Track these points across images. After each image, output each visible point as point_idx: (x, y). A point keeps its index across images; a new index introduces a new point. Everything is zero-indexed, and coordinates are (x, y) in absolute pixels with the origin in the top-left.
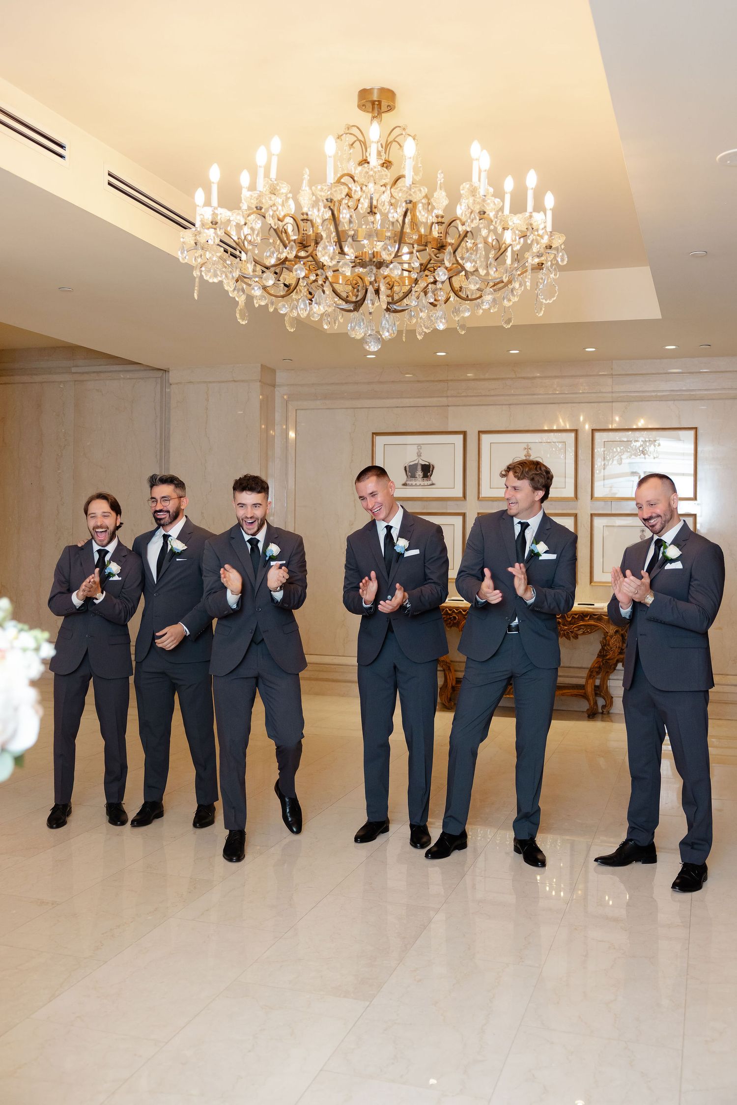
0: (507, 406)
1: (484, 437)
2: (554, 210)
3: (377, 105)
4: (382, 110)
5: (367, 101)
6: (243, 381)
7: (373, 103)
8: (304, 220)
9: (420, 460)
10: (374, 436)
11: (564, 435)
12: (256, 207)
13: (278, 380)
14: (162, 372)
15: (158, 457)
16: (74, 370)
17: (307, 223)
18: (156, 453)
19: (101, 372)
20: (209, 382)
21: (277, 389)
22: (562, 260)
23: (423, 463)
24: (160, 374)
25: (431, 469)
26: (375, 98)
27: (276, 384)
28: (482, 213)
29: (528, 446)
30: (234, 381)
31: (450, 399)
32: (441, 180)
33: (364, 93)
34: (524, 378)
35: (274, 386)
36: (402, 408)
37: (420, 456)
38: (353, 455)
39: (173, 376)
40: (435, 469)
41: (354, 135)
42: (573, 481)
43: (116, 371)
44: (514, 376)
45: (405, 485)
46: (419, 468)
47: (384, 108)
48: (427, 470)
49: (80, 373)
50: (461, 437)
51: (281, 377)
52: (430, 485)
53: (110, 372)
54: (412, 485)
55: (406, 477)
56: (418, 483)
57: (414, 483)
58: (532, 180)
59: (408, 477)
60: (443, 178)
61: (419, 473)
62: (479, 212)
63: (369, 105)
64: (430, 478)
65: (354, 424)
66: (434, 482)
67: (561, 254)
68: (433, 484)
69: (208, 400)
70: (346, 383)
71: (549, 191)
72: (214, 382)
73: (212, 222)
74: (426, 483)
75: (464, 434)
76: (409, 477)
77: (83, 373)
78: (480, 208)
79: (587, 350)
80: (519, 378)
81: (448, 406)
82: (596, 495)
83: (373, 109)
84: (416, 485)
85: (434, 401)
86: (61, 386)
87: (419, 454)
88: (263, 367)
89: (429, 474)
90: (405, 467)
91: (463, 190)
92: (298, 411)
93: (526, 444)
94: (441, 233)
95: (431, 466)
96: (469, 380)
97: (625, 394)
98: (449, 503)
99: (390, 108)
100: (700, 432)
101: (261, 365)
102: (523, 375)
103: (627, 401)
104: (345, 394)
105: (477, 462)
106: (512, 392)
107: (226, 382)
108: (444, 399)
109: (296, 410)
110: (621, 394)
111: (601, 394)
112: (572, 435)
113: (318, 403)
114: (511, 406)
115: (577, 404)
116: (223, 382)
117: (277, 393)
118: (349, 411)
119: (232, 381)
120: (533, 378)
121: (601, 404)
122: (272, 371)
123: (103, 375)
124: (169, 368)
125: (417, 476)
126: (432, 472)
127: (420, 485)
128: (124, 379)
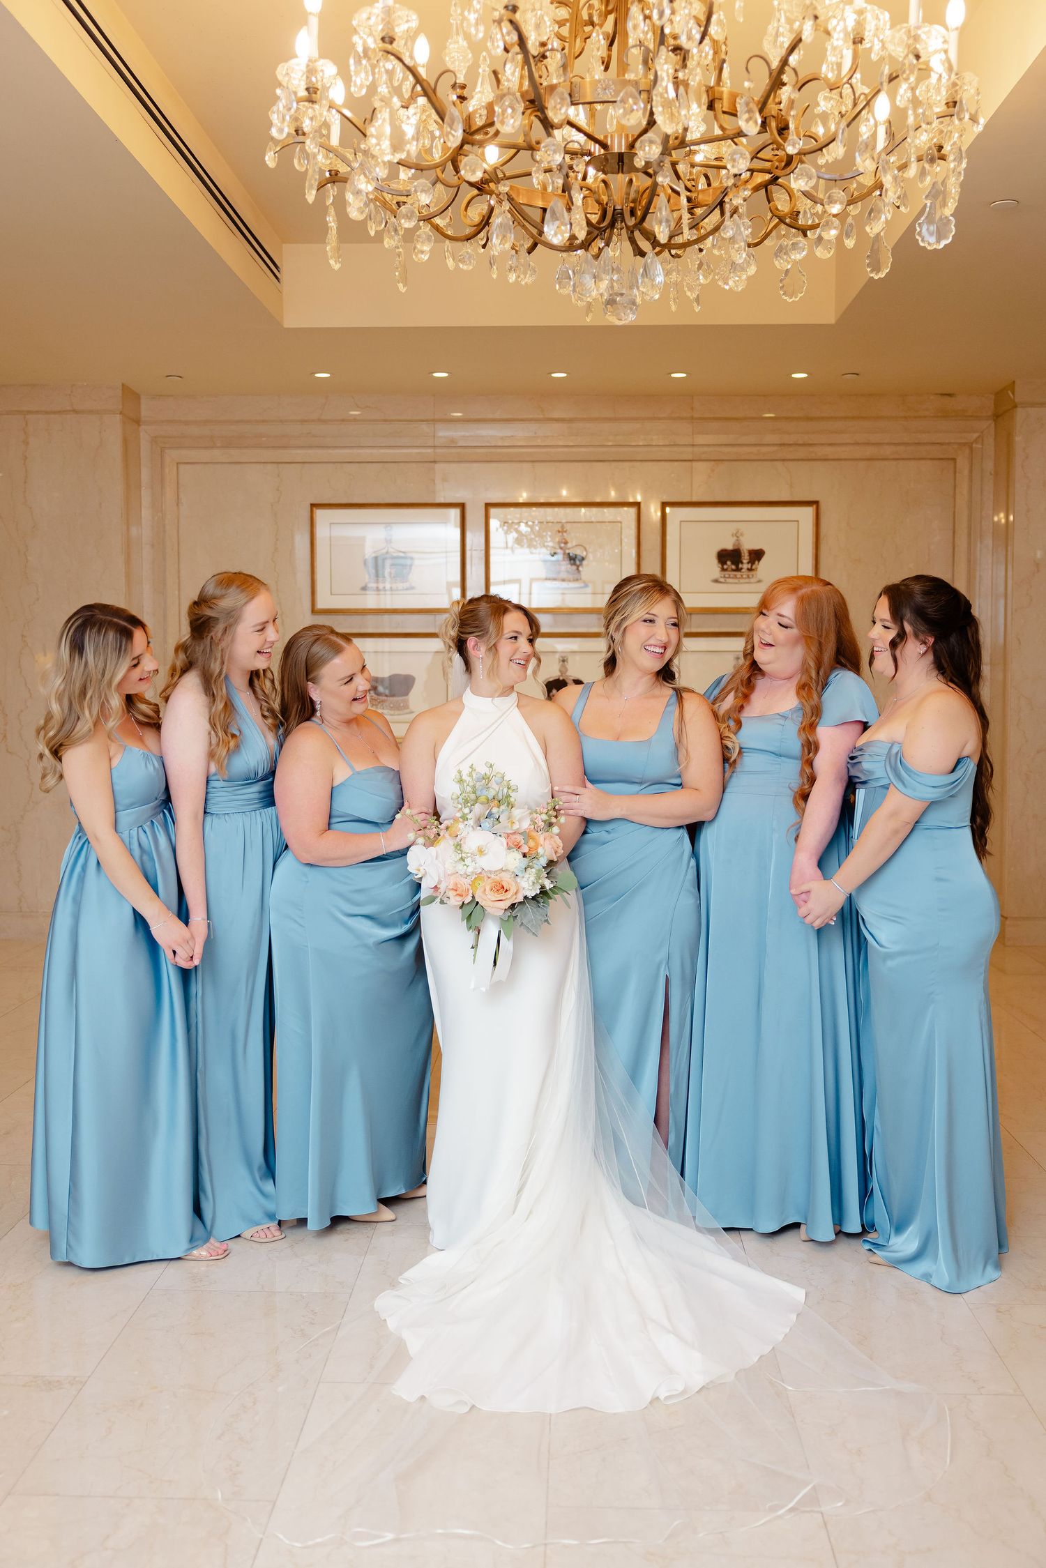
0: (530, 465)
1: (495, 513)
6: (91, 412)
9: (390, 548)
10: (315, 508)
11: (620, 510)
13: (144, 413)
20: (29, 412)
21: (143, 427)
23: (395, 553)
25: (408, 564)
27: (142, 419)
29: (563, 527)
30: (75, 412)
31: (439, 451)
35: (138, 422)
36: (357, 464)
37: (390, 542)
38: (277, 540)
40: (415, 563)
44: (541, 416)
45: (363, 588)
46: (388, 561)
48: (401, 565)
50: (457, 512)
51: (147, 408)
52: (407, 589)
54: (376, 589)
55: (367, 576)
56: (387, 586)
57: (380, 586)
64: (407, 578)
65: (278, 490)
66: (414, 584)
68: (412, 588)
69: (26, 443)
70: (263, 421)
72: (37, 412)
74: (401, 586)
75: (462, 506)
80: (550, 418)
81: (435, 462)
84: (383, 589)
85: (411, 453)
87: (387, 539)
88: (124, 389)
89: (405, 571)
90: (365, 560)
92: (181, 467)
93: (560, 525)
95: (409, 559)
97: (714, 450)
100: (825, 507)
101: (123, 385)
102: (556, 415)
103: (714, 460)
104: (264, 439)
105: (483, 552)
106: (539, 442)
107: (59, 412)
108: (430, 451)
109: (177, 463)
110: (706, 449)
111: (675, 449)
112: (632, 511)
113: (217, 454)
114: (536, 464)
115: (639, 463)
116: (55, 413)
117: (142, 435)
118: (269, 467)
119: (70, 411)
120: (571, 420)
121: (676, 463)
122: (137, 397)
125: (386, 574)
126: (410, 567)
127: (391, 589)
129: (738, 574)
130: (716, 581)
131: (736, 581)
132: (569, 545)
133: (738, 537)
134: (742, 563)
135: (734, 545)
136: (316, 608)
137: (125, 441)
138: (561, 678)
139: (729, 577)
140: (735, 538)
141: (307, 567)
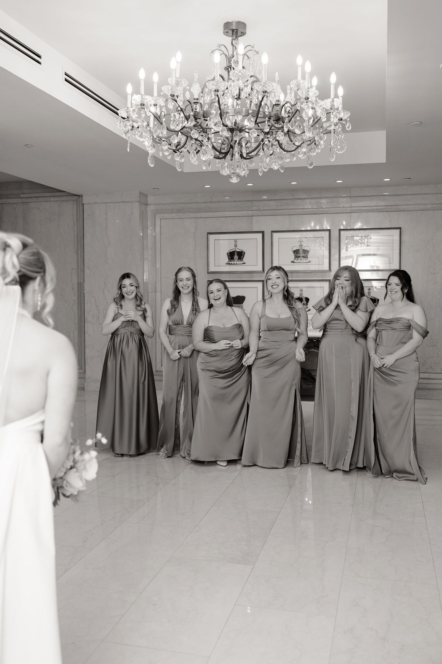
0: (288, 216)
1: (275, 235)
2: (343, 97)
3: (235, 32)
4: (238, 36)
5: (229, 30)
6: (129, 202)
7: (233, 30)
8: (196, 103)
9: (236, 249)
10: (209, 234)
11: (323, 233)
12: (171, 95)
13: (149, 201)
14: (77, 197)
15: (76, 249)
16: (22, 196)
17: (197, 104)
18: (75, 246)
19: (39, 197)
20: (108, 203)
21: (149, 206)
22: (348, 127)
23: (238, 250)
24: (76, 198)
25: (243, 254)
26: (234, 28)
27: (148, 203)
28: (307, 99)
30: (123, 202)
31: (254, 212)
32: (277, 79)
33: (227, 25)
34: (298, 199)
35: (147, 205)
36: (224, 218)
37: (236, 246)
38: (195, 246)
39: (85, 200)
40: (245, 254)
41: (222, 51)
42: (328, 260)
43: (48, 196)
44: (292, 198)
45: (227, 264)
46: (236, 253)
47: (239, 34)
48: (241, 255)
49: (25, 198)
50: (261, 235)
51: (150, 199)
53: (45, 197)
54: (232, 264)
55: (228, 259)
56: (235, 263)
57: (233, 263)
58: (333, 79)
60: (278, 77)
61: (236, 257)
62: (305, 98)
63: (230, 32)
64: (243, 260)
65: (196, 228)
66: (245, 262)
67: (348, 124)
68: (244, 263)
69: (107, 214)
70: (191, 203)
71: (340, 86)
72: (110, 203)
73: (141, 104)
74: (240, 262)
75: (263, 233)
76: (230, 259)
77: (28, 198)
78: (306, 96)
79: (337, 181)
80: (296, 199)
81: (253, 216)
83: (233, 34)
85: (244, 213)
86: (14, 206)
87: (236, 245)
88: (141, 193)
89: (242, 257)
90: (228, 253)
91: (292, 85)
92: (162, 220)
93: (300, 239)
94: (278, 111)
95: (243, 252)
96: (265, 200)
97: (359, 208)
98: (254, 274)
99: (243, 34)
100: (403, 230)
101: (140, 192)
103: (359, 212)
104: (191, 209)
105: (271, 250)
107: (118, 203)
108: (251, 212)
109: (160, 219)
110: (356, 208)
111: (344, 209)
112: (328, 233)
113: (174, 215)
114: (291, 216)
115: (330, 214)
116: (116, 203)
117: (148, 209)
118: (193, 219)
119: (121, 202)
120: (303, 199)
121: (344, 214)
122: (145, 195)
123: (40, 199)
124: (82, 194)
125: (235, 258)
126: (244, 256)
127: (237, 264)
128: (53, 201)
132: (303, 247)
136: (209, 271)
137: (141, 212)
138: (300, 297)
141: (206, 256)
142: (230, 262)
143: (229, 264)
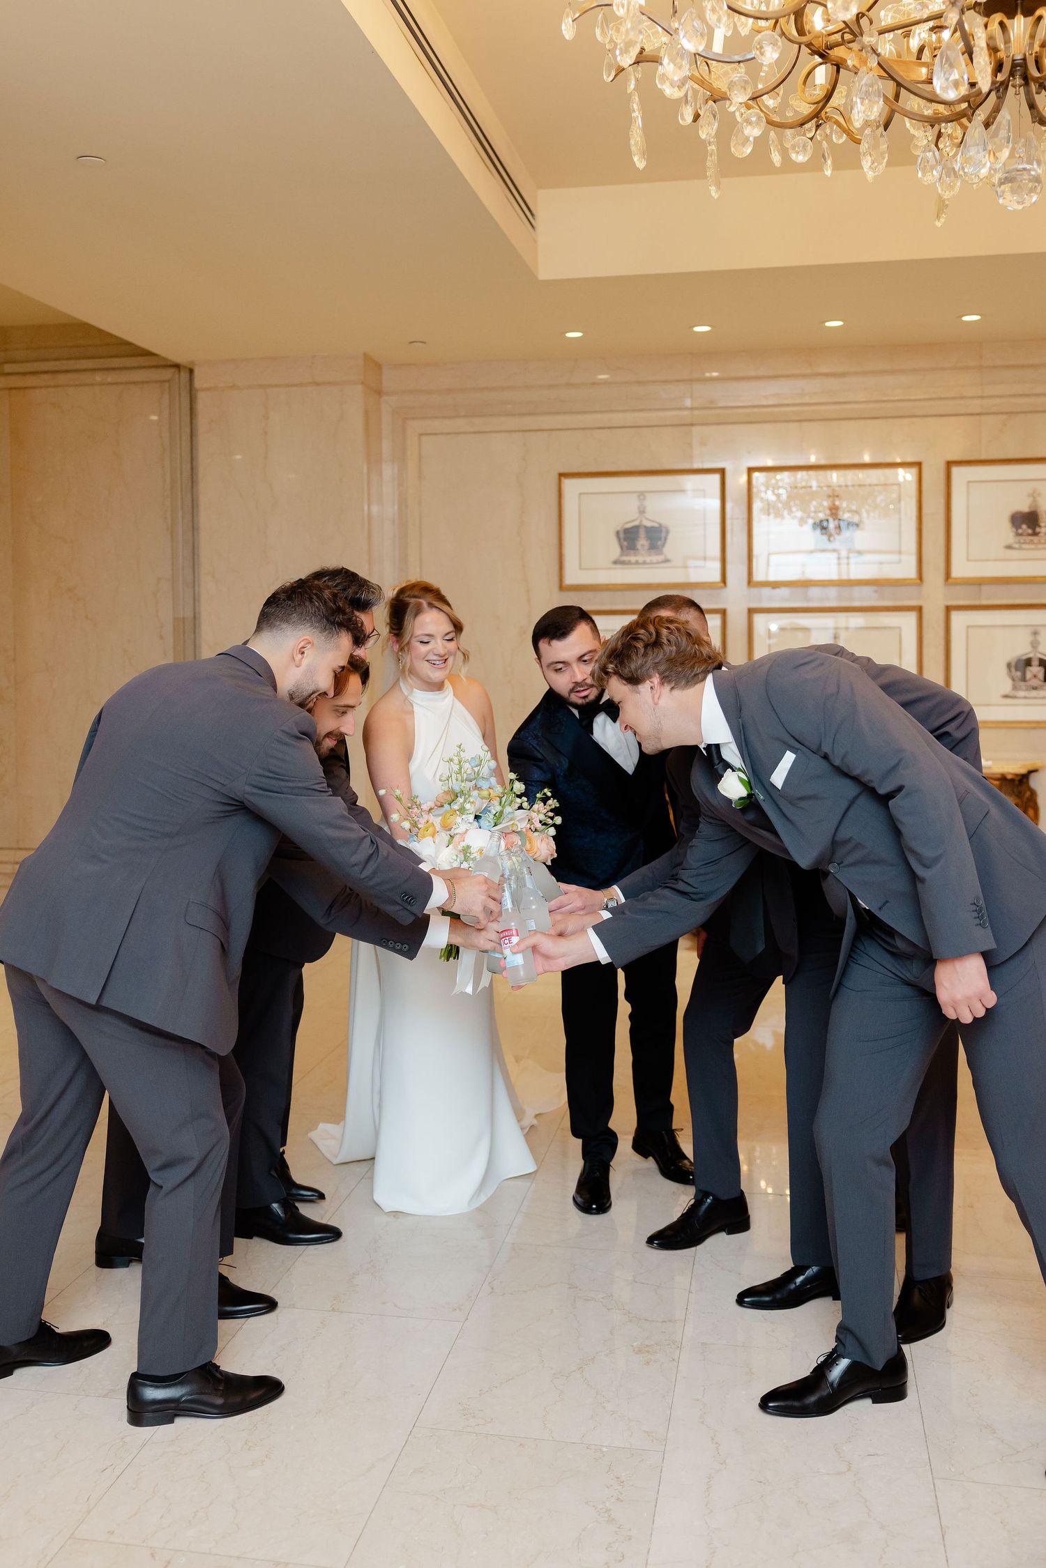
0: (797, 424)
1: (758, 478)
6: (330, 383)
9: (643, 519)
10: (562, 478)
11: (899, 471)
13: (386, 383)
14: (172, 371)
15: (170, 522)
16: (9, 367)
19: (58, 372)
20: (270, 386)
21: (385, 398)
23: (649, 524)
25: (663, 535)
27: (384, 389)
29: (834, 492)
30: (316, 384)
31: (696, 412)
34: (828, 374)
35: (379, 393)
36: (608, 430)
37: (643, 512)
38: (523, 513)
39: (201, 380)
40: (671, 533)
42: (914, 551)
43: (87, 370)
44: (808, 371)
45: (615, 562)
46: (642, 532)
48: (657, 536)
49: (18, 374)
50: (716, 478)
51: (388, 379)
52: (663, 561)
53: (77, 371)
54: (629, 563)
55: (619, 549)
56: (640, 559)
57: (633, 559)
59: (622, 548)
61: (643, 542)
64: (662, 550)
65: (524, 459)
66: (669, 557)
68: (667, 561)
69: (267, 418)
70: (509, 387)
72: (277, 386)
74: (655, 558)
75: (722, 472)
76: (624, 549)
77: (25, 374)
80: (819, 373)
81: (692, 425)
82: (956, 572)
84: (637, 563)
85: (667, 416)
87: (641, 509)
88: (366, 358)
89: (660, 543)
90: (618, 533)
92: (422, 438)
93: (831, 488)
95: (664, 530)
101: (365, 354)
102: (824, 369)
103: (1007, 413)
104: (510, 406)
105: (745, 521)
106: (807, 400)
107: (301, 385)
108: (686, 413)
109: (421, 435)
110: (998, 401)
111: (961, 402)
112: (912, 472)
113: (461, 424)
114: (804, 424)
115: (918, 420)
116: (295, 385)
117: (384, 406)
118: (515, 436)
119: (310, 383)
120: (842, 375)
121: (962, 418)
122: (378, 366)
123: (62, 379)
124: (192, 362)
125: (639, 547)
126: (666, 539)
127: (644, 563)
128: (101, 384)
129: (1035, 539)
130: (1009, 547)
131: (1033, 546)
132: (840, 512)
133: (1034, 498)
134: (1040, 526)
135: (1030, 507)
136: (564, 584)
137: (366, 413)
139: (1024, 543)
140: (1031, 499)
141: (555, 540)
142: (626, 559)
143: (623, 563)
